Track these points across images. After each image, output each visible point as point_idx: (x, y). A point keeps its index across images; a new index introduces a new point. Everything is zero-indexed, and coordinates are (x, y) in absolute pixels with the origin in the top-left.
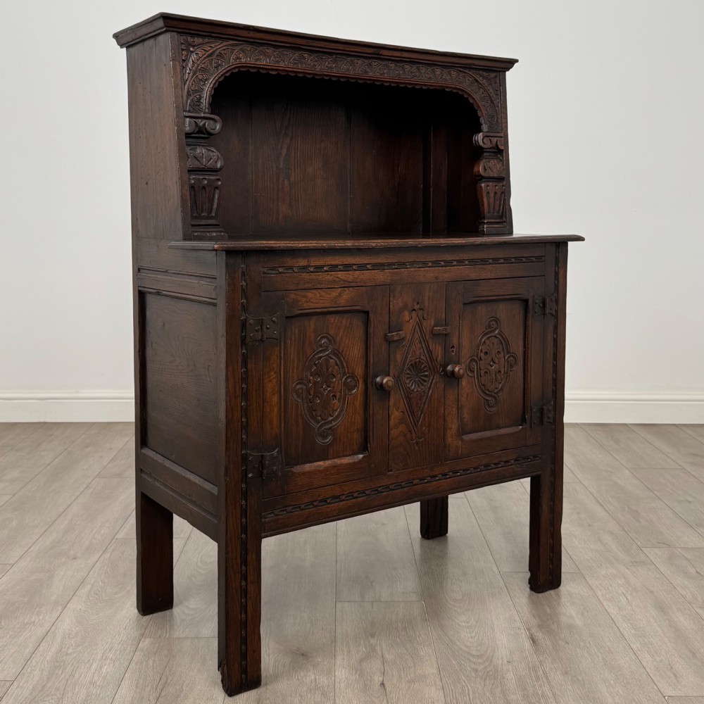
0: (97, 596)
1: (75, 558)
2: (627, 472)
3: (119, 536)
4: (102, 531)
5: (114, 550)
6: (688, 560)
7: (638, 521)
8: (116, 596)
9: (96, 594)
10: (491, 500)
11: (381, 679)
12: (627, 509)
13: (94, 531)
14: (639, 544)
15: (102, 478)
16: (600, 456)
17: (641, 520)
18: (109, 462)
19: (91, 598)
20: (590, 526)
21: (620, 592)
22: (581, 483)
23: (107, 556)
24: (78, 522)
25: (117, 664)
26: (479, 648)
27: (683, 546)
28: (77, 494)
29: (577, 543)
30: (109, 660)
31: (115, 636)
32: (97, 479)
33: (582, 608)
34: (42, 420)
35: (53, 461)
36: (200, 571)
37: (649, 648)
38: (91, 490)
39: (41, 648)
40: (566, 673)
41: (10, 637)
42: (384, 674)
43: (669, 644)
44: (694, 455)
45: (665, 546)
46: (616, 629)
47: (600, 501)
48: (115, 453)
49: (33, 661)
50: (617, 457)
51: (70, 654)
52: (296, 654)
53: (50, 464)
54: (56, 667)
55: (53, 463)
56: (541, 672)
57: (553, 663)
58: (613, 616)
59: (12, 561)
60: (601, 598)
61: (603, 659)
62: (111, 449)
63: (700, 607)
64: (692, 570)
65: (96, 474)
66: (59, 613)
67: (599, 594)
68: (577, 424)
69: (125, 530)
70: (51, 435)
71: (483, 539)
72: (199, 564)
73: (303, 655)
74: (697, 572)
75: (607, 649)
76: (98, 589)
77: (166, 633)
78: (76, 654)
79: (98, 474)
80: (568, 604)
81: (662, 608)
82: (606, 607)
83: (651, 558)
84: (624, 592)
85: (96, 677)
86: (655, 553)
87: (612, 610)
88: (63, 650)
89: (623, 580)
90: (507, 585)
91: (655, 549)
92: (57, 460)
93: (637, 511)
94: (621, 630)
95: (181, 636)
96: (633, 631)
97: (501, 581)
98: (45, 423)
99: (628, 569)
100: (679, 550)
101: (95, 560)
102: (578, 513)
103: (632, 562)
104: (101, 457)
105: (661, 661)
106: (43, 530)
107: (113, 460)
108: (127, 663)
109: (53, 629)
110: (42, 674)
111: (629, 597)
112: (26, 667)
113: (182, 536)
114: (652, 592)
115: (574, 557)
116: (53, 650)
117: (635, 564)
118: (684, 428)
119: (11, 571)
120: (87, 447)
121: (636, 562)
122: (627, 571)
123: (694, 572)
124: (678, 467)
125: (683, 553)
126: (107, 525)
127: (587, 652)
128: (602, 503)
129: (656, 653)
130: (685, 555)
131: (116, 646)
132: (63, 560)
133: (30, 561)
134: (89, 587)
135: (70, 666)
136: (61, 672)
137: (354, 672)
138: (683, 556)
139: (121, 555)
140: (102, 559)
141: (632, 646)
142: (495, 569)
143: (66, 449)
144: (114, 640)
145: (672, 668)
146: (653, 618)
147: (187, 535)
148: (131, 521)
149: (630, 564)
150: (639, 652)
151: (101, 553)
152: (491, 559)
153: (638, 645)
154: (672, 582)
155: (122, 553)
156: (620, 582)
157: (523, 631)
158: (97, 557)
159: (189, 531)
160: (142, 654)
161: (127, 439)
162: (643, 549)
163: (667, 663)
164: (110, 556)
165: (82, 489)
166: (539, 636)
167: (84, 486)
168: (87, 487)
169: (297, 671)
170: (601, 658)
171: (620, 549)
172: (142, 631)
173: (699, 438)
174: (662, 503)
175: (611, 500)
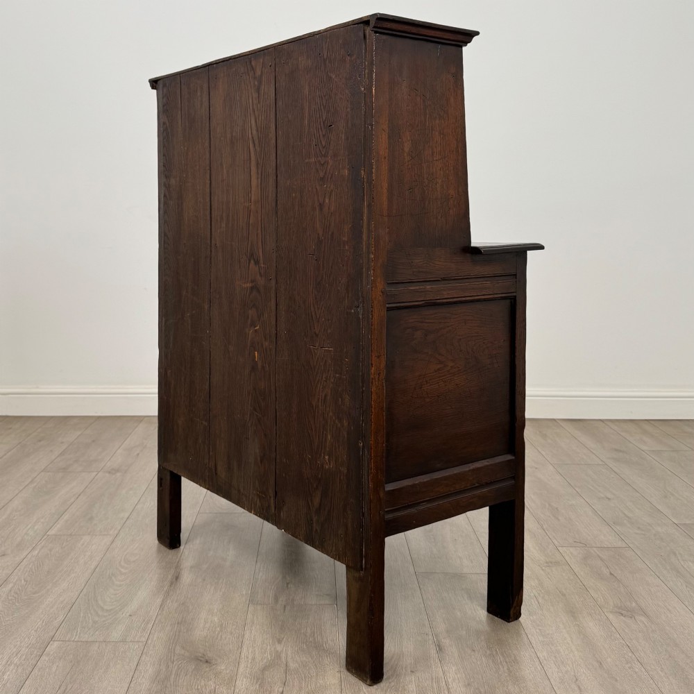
0: (16, 596)
1: (4, 555)
2: (551, 467)
3: (50, 533)
4: (36, 528)
5: (43, 547)
6: (601, 559)
7: (559, 520)
8: (35, 596)
9: (16, 593)
11: (281, 690)
12: (547, 506)
13: (29, 526)
14: (556, 542)
15: (48, 472)
17: (560, 518)
18: (58, 457)
19: (10, 598)
21: (532, 594)
23: (35, 552)
24: (16, 517)
25: (20, 670)
27: (599, 545)
28: (21, 488)
30: (13, 665)
31: (25, 639)
32: (43, 473)
34: (4, 414)
35: (5, 455)
36: (122, 570)
37: (555, 657)
38: (35, 484)
40: (469, 684)
42: (284, 684)
44: (616, 450)
45: (581, 545)
48: (65, 447)
50: (543, 453)
52: (201, 660)
53: (1, 458)
55: (5, 457)
56: (444, 683)
57: (456, 673)
61: (508, 669)
62: (62, 443)
63: (611, 612)
64: (606, 571)
65: (43, 468)
69: (58, 526)
70: (10, 428)
72: (123, 563)
73: (207, 662)
74: (611, 574)
75: (513, 658)
76: (18, 589)
77: (76, 635)
79: (45, 468)
81: (572, 613)
83: (567, 558)
84: (537, 595)
86: (571, 553)
89: (536, 581)
90: (421, 587)
91: (571, 549)
92: (10, 453)
93: (557, 508)
94: (529, 636)
95: (90, 639)
96: (541, 638)
97: (416, 582)
99: (543, 570)
100: (595, 549)
101: (22, 557)
103: (547, 563)
104: (51, 451)
105: (567, 672)
107: (62, 454)
108: (30, 669)
111: (540, 601)
113: (111, 532)
114: (564, 595)
117: (550, 564)
118: (608, 423)
120: (40, 441)
121: (551, 563)
122: (541, 571)
123: (608, 574)
124: (601, 463)
125: (598, 553)
126: (42, 520)
127: (493, 661)
129: (563, 663)
130: (601, 555)
131: (23, 650)
134: (11, 585)
137: (255, 681)
138: (598, 556)
139: (49, 552)
140: (29, 556)
141: (538, 655)
142: (411, 569)
143: (20, 443)
144: (23, 643)
145: (577, 680)
146: (563, 623)
147: (116, 532)
148: (66, 517)
149: (545, 564)
150: (545, 662)
151: (30, 549)
152: (409, 558)
153: (545, 654)
154: (585, 584)
155: (51, 550)
156: (533, 584)
157: (431, 637)
158: (25, 554)
159: (119, 528)
160: (47, 659)
161: (79, 433)
162: (560, 548)
163: (573, 674)
164: (38, 553)
165: (27, 483)
166: (446, 642)
167: (30, 480)
168: (32, 482)
169: (198, 679)
170: (506, 668)
171: (537, 548)
172: (52, 634)
173: (623, 434)
174: (582, 500)
175: (533, 497)
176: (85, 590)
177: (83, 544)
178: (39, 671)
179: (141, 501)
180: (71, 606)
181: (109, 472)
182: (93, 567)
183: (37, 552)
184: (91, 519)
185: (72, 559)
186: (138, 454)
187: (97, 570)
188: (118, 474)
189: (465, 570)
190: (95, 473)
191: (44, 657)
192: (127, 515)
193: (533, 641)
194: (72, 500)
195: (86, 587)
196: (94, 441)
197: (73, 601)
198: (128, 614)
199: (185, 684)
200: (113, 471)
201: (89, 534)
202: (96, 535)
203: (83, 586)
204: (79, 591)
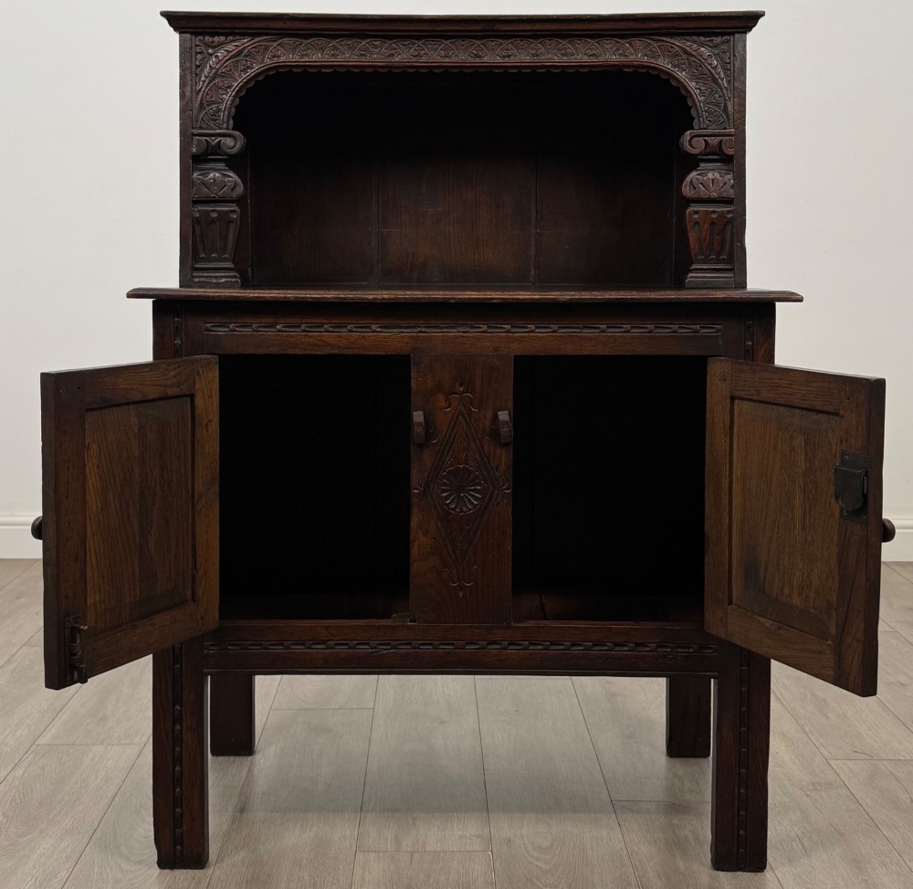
3: (42, 741)
4: (18, 733)
5: (31, 763)
6: (897, 779)
7: (827, 718)
8: (22, 839)
12: (810, 696)
13: (7, 732)
14: (826, 753)
17: (830, 715)
21: (793, 834)
23: (19, 772)
27: (891, 756)
32: (25, 649)
38: (14, 665)
44: (910, 609)
45: (865, 757)
64: (903, 797)
69: (53, 730)
71: (591, 745)
79: (28, 641)
81: (856, 861)
83: (843, 776)
84: (800, 834)
86: (850, 769)
89: (798, 813)
91: (848, 762)
93: (824, 700)
97: (613, 815)
99: (807, 795)
100: (885, 762)
103: (813, 784)
111: (806, 844)
113: (136, 740)
114: (842, 834)
117: (818, 787)
118: (898, 569)
120: (19, 597)
121: (820, 784)
122: (806, 799)
123: (908, 801)
124: (888, 629)
125: (891, 769)
126: (27, 722)
130: (895, 772)
138: (892, 774)
139: (40, 771)
140: (9, 778)
142: (605, 795)
146: (843, 878)
147: (144, 740)
148: (64, 716)
149: (811, 787)
151: (10, 768)
152: (600, 777)
154: (874, 818)
155: (43, 768)
156: (794, 817)
158: (4, 773)
162: (831, 762)
164: (24, 773)
165: (2, 664)
167: (5, 659)
168: (9, 661)
171: (797, 761)
175: (786, 682)
176: (99, 830)
177: (93, 760)
180: (78, 855)
182: (110, 795)
183: (22, 771)
184: (104, 719)
185: (77, 782)
187: (117, 799)
189: (689, 797)
195: (101, 825)
201: (102, 744)
202: (113, 745)
203: (96, 823)
204: (91, 832)
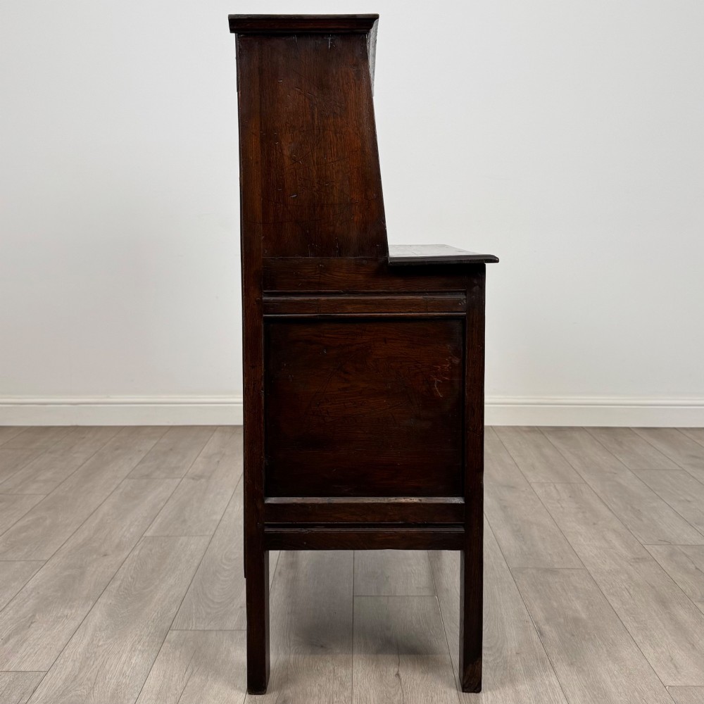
0: (126, 591)
1: (105, 555)
2: (630, 473)
3: (148, 534)
4: (131, 530)
5: (142, 548)
6: (686, 556)
7: (642, 520)
8: (145, 591)
9: (126, 589)
10: (501, 500)
12: (629, 508)
13: (124, 530)
14: (641, 541)
15: (133, 478)
16: (605, 458)
18: (138, 464)
19: (121, 593)
20: (594, 524)
21: (623, 587)
22: (586, 483)
23: (136, 553)
24: (109, 521)
25: (145, 655)
26: (489, 640)
27: (682, 543)
28: (108, 494)
29: (582, 540)
30: (138, 652)
31: (144, 628)
32: (126, 480)
33: (587, 602)
34: (74, 424)
35: (85, 463)
36: (225, 567)
37: (650, 640)
38: (121, 490)
39: (74, 640)
40: (572, 664)
41: (44, 629)
43: (669, 636)
44: (693, 456)
45: (665, 543)
46: (619, 622)
47: (604, 501)
48: (143, 456)
49: (66, 652)
50: (621, 459)
51: (101, 646)
52: (316, 646)
53: (81, 466)
54: (87, 658)
55: (84, 465)
56: (549, 663)
57: (559, 655)
58: (616, 610)
59: (46, 558)
60: (605, 593)
61: (607, 651)
62: (140, 451)
63: (699, 602)
64: (692, 567)
65: (125, 475)
66: (89, 608)
67: (603, 589)
68: (582, 427)
69: (153, 528)
70: (84, 438)
71: (493, 536)
72: (224, 561)
73: (322, 647)
74: (697, 568)
75: (611, 641)
76: (127, 585)
77: (192, 625)
78: (106, 646)
79: (128, 475)
80: (574, 599)
81: (663, 602)
82: (610, 601)
83: (652, 554)
84: (627, 587)
85: (125, 668)
86: (658, 551)
87: (616, 604)
88: (94, 642)
89: (626, 575)
90: (517, 580)
91: (656, 547)
92: (88, 462)
93: (639, 510)
94: (624, 623)
95: (206, 629)
96: (636, 625)
97: (510, 576)
98: (77, 427)
99: (631, 565)
100: (679, 547)
101: (124, 556)
102: (583, 512)
104: (130, 459)
105: (662, 652)
106: (76, 527)
107: (142, 462)
108: (155, 654)
109: (84, 622)
110: (74, 665)
111: (631, 593)
112: (59, 658)
113: (207, 533)
114: (653, 587)
115: (579, 554)
116: (85, 642)
117: (637, 560)
118: (684, 432)
119: (44, 567)
120: (117, 449)
121: (638, 559)
122: (631, 567)
123: (694, 568)
125: (682, 550)
126: (136, 523)
127: (592, 643)
128: (607, 503)
129: (657, 645)
130: (685, 552)
131: (145, 638)
132: (95, 556)
133: (64, 557)
134: (119, 582)
135: (101, 657)
136: (92, 663)
137: (371, 663)
138: (683, 553)
139: (149, 552)
140: (131, 556)
141: (634, 638)
142: (504, 564)
143: (97, 452)
144: (142, 633)
145: (672, 659)
146: (655, 611)
147: (212, 533)
148: (159, 520)
149: (633, 560)
150: (641, 644)
151: (130, 550)
152: (501, 555)
153: (640, 637)
154: (673, 577)
155: (151, 550)
156: (623, 578)
157: (531, 624)
158: (126, 554)
159: (214, 529)
160: (169, 645)
161: (155, 442)
162: (645, 546)
163: (668, 654)
164: (139, 553)
165: (113, 489)
166: (546, 628)
167: (115, 486)
168: (117, 488)
169: (316, 662)
170: (605, 650)
171: (623, 546)
172: (168, 624)
173: (698, 441)
174: (663, 503)
175: (614, 500)
176: (192, 585)
177: (181, 545)
178: (163, 656)
179: (230, 505)
180: (181, 599)
181: (193, 479)
182: (196, 565)
183: (137, 552)
184: (184, 521)
185: (173, 558)
186: (218, 462)
187: (201, 567)
188: (203, 480)
189: (556, 566)
190: (179, 480)
191: (165, 644)
192: (219, 517)
193: (628, 626)
194: (162, 504)
195: (194, 581)
196: (171, 450)
197: (183, 595)
198: (239, 606)
199: (305, 665)
200: (197, 478)
201: (185, 535)
202: (193, 536)
203: (190, 581)
204: (187, 587)
